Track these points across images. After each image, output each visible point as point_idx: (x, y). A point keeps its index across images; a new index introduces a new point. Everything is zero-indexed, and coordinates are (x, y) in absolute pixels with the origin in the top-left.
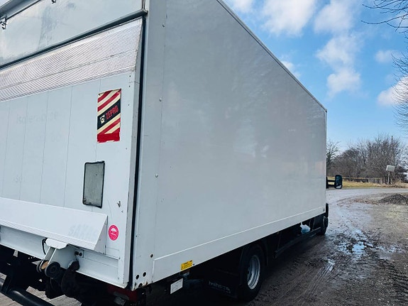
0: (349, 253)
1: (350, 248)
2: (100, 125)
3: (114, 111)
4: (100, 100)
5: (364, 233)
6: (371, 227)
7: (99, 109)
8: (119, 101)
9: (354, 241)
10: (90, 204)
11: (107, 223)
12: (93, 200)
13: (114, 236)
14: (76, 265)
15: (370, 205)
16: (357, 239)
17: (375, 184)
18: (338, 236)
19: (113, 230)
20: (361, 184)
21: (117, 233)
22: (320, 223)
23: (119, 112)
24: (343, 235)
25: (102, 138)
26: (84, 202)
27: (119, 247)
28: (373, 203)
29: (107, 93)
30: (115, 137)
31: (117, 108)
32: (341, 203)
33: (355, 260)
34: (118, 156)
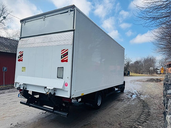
0: (131, 97)
1: (131, 96)
2: (62, 58)
3: (66, 54)
4: (62, 51)
5: (137, 92)
6: (140, 90)
7: (62, 53)
8: (68, 52)
9: (133, 94)
10: (59, 78)
11: (64, 82)
12: (60, 77)
13: (66, 85)
14: (55, 94)
15: (142, 82)
16: (134, 93)
17: (146, 75)
18: (128, 92)
19: (66, 84)
20: (141, 74)
21: (67, 85)
22: (122, 87)
23: (68, 55)
24: (130, 92)
25: (62, 61)
26: (57, 77)
27: (68, 88)
28: (143, 81)
29: (64, 50)
30: (67, 61)
31: (67, 54)
32: (131, 82)
33: (132, 99)
34: (67, 66)
